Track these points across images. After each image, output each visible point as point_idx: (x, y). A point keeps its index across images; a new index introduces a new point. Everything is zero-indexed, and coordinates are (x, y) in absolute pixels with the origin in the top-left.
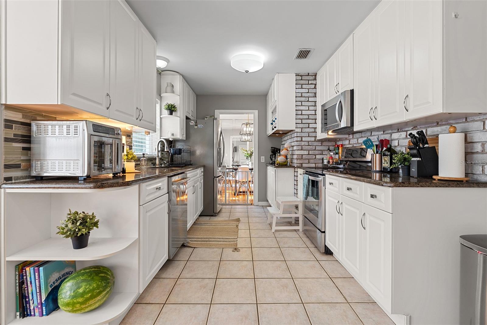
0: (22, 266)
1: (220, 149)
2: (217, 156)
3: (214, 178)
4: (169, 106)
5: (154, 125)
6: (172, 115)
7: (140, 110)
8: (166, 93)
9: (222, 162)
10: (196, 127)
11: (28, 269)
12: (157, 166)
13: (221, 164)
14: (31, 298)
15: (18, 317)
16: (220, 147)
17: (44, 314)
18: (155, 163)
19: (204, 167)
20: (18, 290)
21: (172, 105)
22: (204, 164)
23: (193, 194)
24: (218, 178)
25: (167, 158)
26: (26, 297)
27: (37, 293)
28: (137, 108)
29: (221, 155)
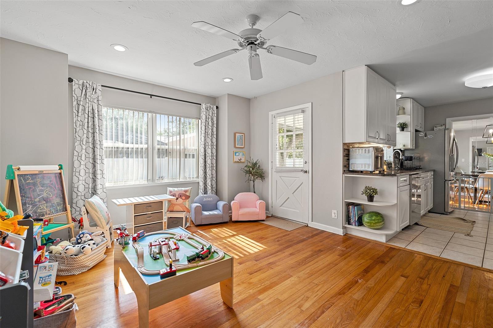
0: (348, 204)
1: (453, 155)
2: (449, 162)
3: (445, 181)
4: (401, 125)
5: (395, 142)
6: (404, 131)
7: (389, 135)
8: (398, 115)
9: (455, 167)
10: (425, 138)
11: (350, 206)
12: (393, 169)
13: (454, 169)
14: (351, 218)
15: (347, 224)
16: (452, 153)
17: (357, 225)
18: (392, 167)
19: (434, 171)
20: (347, 214)
21: (404, 124)
22: (433, 169)
23: (425, 190)
24: (450, 182)
25: (398, 163)
26: (349, 217)
27: (354, 216)
28: (388, 135)
29: (454, 161)
